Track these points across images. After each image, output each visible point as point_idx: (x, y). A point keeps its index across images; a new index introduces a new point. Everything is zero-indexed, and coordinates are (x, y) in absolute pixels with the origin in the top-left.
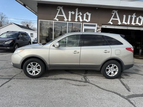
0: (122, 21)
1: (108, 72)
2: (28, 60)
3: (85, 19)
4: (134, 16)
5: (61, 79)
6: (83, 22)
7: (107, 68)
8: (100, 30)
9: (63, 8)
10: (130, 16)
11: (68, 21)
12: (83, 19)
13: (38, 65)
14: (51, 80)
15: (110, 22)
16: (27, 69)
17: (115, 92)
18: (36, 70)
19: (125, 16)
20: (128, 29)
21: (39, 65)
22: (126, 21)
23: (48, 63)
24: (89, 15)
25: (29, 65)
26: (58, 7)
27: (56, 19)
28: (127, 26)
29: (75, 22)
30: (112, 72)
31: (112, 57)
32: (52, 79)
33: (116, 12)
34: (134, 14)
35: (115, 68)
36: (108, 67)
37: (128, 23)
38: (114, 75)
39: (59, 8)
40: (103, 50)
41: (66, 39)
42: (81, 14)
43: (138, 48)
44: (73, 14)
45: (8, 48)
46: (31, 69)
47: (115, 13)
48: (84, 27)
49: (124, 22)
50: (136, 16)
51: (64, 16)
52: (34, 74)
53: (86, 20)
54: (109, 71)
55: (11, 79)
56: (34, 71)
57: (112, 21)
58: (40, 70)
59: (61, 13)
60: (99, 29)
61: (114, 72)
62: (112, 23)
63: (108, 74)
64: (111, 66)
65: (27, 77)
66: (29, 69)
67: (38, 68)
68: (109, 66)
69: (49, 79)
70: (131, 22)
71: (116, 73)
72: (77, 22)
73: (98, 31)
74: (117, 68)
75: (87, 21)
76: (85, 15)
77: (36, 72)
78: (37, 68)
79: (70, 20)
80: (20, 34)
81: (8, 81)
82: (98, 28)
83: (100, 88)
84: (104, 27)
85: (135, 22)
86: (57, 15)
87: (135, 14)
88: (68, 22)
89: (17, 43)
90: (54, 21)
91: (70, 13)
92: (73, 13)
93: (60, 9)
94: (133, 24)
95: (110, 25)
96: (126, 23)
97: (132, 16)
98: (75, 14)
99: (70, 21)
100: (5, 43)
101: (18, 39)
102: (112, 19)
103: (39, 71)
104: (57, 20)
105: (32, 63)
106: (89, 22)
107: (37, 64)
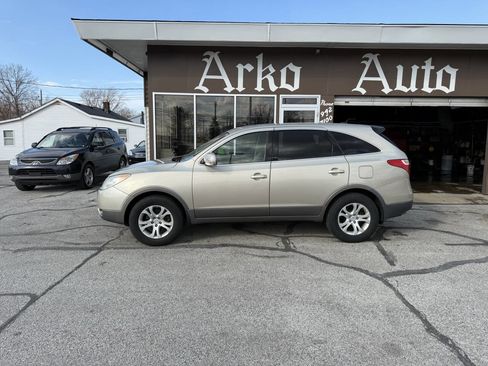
0: (392, 84)
1: (344, 224)
2: (143, 201)
3: (284, 85)
4: (428, 67)
5: (223, 245)
6: (280, 92)
7: (341, 214)
8: (330, 114)
9: (219, 55)
10: (415, 69)
11: (235, 92)
12: (278, 83)
13: (165, 211)
14: (198, 250)
15: (359, 89)
16: (140, 222)
17: (358, 266)
18: (162, 225)
19: (400, 69)
20: (414, 104)
21: (168, 213)
22: (406, 83)
23: (190, 206)
24: (297, 70)
25: (145, 212)
26: (205, 54)
27: (200, 87)
28: (410, 96)
29: (257, 92)
30: (356, 225)
31: (353, 185)
32: (202, 247)
33: (374, 58)
34: (429, 62)
35: (362, 212)
36: (343, 212)
37: (413, 88)
38: (359, 233)
39: (208, 57)
40: (328, 169)
41: (232, 145)
42: (272, 70)
43: (462, 161)
44: (249, 71)
45: (67, 176)
46: (148, 223)
47: (370, 61)
48: (284, 108)
49: (400, 87)
50: (433, 68)
51: (224, 77)
52: (156, 234)
53: (289, 87)
54: (347, 223)
55: (100, 250)
56: (156, 229)
57: (365, 85)
58: (171, 224)
59: (214, 70)
60: (326, 111)
61: (361, 224)
62: (363, 92)
63: (344, 230)
64: (350, 209)
65: (140, 244)
66: (145, 223)
67: (167, 219)
68: (344, 209)
69: (195, 247)
70: (420, 84)
71: (366, 226)
72: (261, 93)
73: (325, 117)
74: (368, 214)
75: (291, 89)
76: (283, 72)
77: (162, 230)
78: (162, 221)
79: (240, 88)
80: (96, 135)
81: (96, 254)
82: (323, 108)
83: (320, 260)
84: (341, 102)
85: (432, 84)
86: (205, 76)
87: (430, 60)
88: (235, 95)
89: (90, 163)
90: (195, 95)
91: (240, 68)
92: (250, 68)
93: (211, 59)
94: (427, 89)
95: (358, 95)
96: (405, 90)
97: (423, 67)
98: (255, 71)
99: (242, 93)
100: (59, 163)
101: (92, 149)
102: (363, 78)
103: (169, 226)
104: (206, 90)
105: (151, 208)
106: (295, 92)
107: (163, 208)
